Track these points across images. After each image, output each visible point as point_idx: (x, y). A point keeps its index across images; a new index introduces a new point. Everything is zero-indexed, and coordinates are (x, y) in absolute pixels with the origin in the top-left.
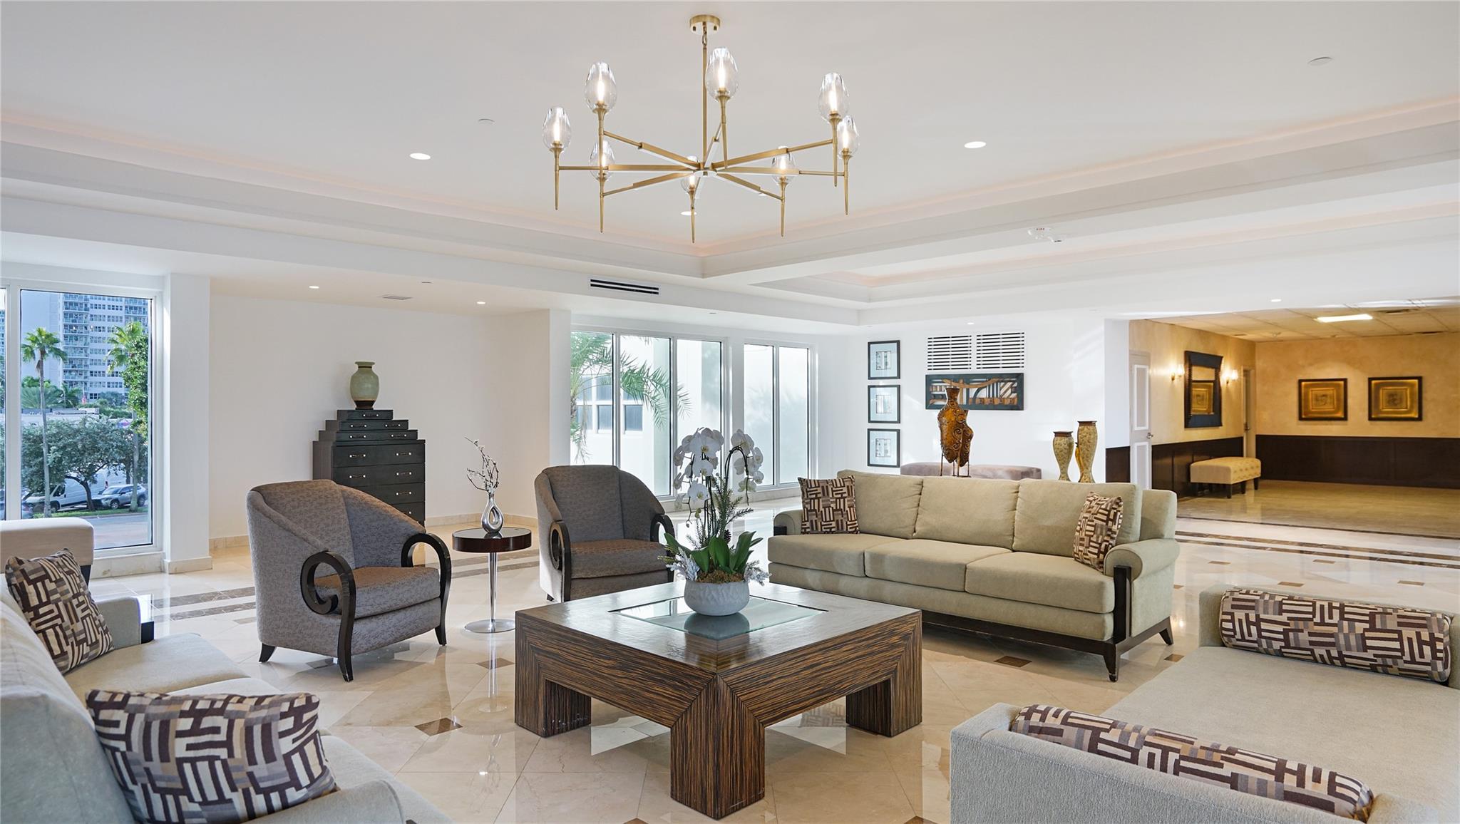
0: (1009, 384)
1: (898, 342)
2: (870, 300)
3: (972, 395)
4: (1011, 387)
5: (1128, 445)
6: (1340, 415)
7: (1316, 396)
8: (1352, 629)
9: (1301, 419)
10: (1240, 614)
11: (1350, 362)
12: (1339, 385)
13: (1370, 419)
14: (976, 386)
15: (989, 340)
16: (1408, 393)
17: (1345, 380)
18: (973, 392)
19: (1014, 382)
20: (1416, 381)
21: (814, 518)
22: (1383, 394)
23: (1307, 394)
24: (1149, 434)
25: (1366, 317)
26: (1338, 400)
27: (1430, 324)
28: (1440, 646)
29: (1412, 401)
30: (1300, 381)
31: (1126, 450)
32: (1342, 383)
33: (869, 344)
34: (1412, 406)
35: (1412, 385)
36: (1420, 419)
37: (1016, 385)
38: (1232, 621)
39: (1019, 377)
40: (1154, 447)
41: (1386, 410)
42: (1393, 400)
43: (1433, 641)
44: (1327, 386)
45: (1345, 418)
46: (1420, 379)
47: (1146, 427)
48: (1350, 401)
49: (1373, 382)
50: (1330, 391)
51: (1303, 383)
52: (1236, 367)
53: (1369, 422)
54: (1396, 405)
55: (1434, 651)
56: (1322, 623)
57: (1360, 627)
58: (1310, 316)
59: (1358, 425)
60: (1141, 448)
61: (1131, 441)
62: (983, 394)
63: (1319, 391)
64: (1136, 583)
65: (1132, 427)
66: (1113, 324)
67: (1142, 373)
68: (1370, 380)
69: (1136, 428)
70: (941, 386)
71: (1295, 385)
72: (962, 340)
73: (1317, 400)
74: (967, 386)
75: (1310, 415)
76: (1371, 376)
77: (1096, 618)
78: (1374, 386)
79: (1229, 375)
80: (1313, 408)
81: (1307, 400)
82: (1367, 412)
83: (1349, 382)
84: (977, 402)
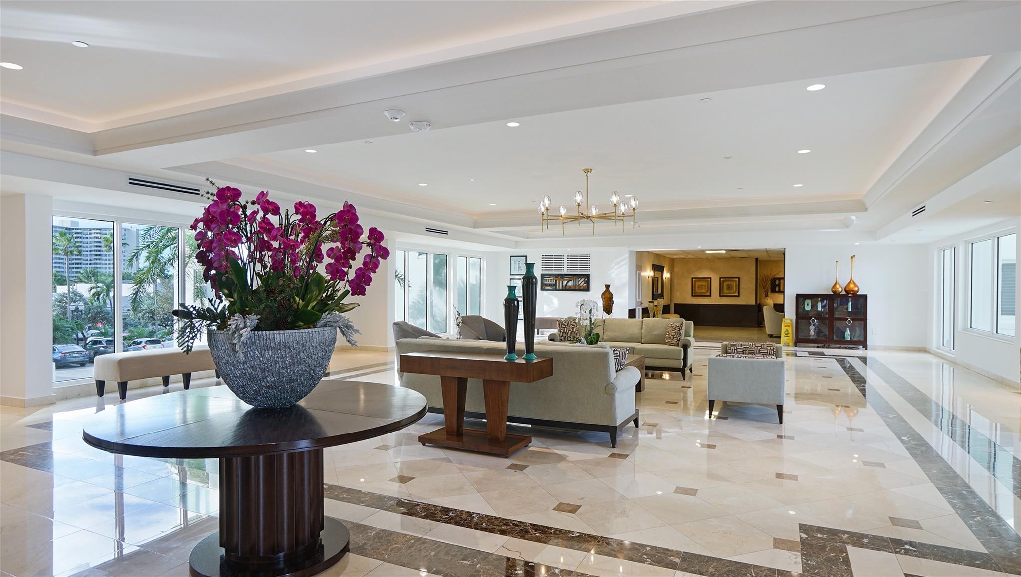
0: (583, 279)
1: (526, 256)
2: (528, 238)
3: (564, 284)
4: (584, 280)
5: (634, 308)
6: (708, 294)
7: (699, 285)
8: (757, 349)
9: (693, 296)
10: (732, 348)
11: (713, 269)
12: (708, 280)
13: (720, 296)
14: (566, 280)
15: (573, 258)
16: (734, 284)
17: (711, 278)
18: (565, 282)
19: (585, 278)
20: (737, 279)
21: (565, 335)
22: (725, 284)
23: (695, 284)
24: (641, 303)
25: (724, 252)
26: (708, 287)
27: (745, 255)
28: (775, 350)
29: (736, 288)
30: (693, 278)
31: (635, 310)
32: (709, 279)
33: (511, 256)
34: (736, 291)
35: (736, 281)
36: (739, 296)
37: (586, 279)
38: (731, 350)
39: (588, 276)
40: (643, 309)
41: (726, 292)
42: (729, 287)
43: (774, 349)
44: (704, 280)
45: (710, 296)
46: (739, 278)
47: (640, 300)
48: (712, 288)
49: (722, 279)
50: (704, 283)
51: (694, 279)
52: (668, 271)
53: (720, 298)
54: (730, 290)
55: (774, 351)
56: (751, 348)
57: (759, 348)
58: (704, 251)
59: (715, 299)
60: (639, 309)
61: (636, 307)
62: (570, 283)
63: (700, 283)
64: (689, 349)
65: (636, 300)
66: (631, 252)
67: (639, 274)
68: (720, 278)
69: (637, 300)
70: (549, 280)
71: (691, 280)
72: (560, 257)
73: (699, 287)
74: (562, 280)
75: (696, 294)
76: (721, 276)
77: (678, 360)
78: (722, 280)
79: (666, 275)
80: (698, 291)
81: (695, 287)
82: (719, 294)
83: (712, 279)
84: (568, 287)
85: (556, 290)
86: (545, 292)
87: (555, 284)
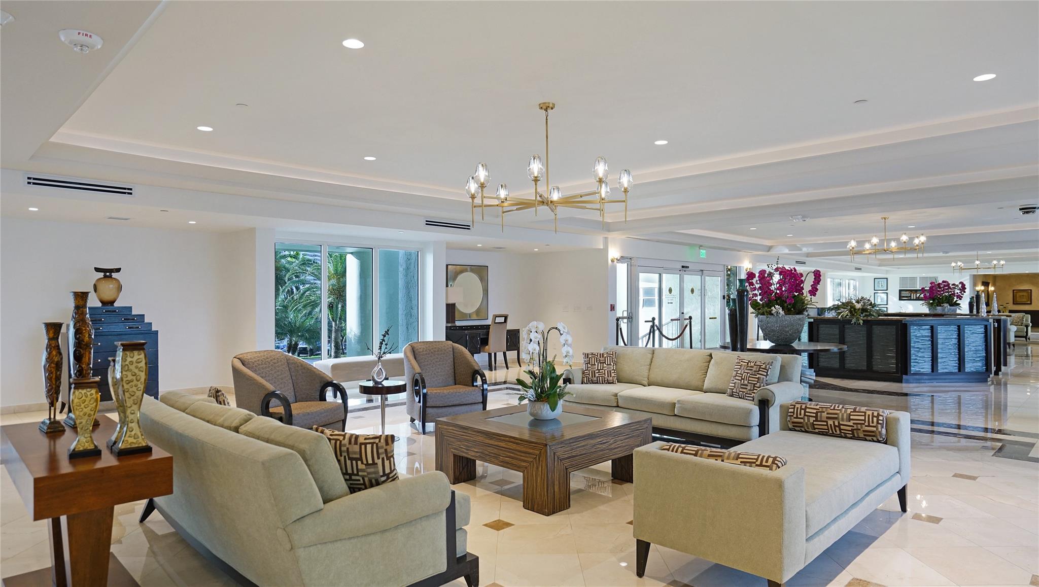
6: (1029, 302)
9: (1014, 304)
11: (1033, 283)
12: (1029, 292)
17: (1031, 290)
23: (1016, 295)
26: (1028, 297)
30: (1014, 290)
45: (1031, 304)
48: (1033, 297)
50: (1025, 294)
52: (994, 286)
63: (1021, 294)
71: (1012, 291)
73: (1020, 297)
74: (916, 293)
75: (1017, 303)
79: (991, 288)
80: (1019, 300)
81: (1016, 297)
83: (1033, 291)
84: (920, 298)
85: (911, 300)
86: (902, 301)
87: (910, 296)
